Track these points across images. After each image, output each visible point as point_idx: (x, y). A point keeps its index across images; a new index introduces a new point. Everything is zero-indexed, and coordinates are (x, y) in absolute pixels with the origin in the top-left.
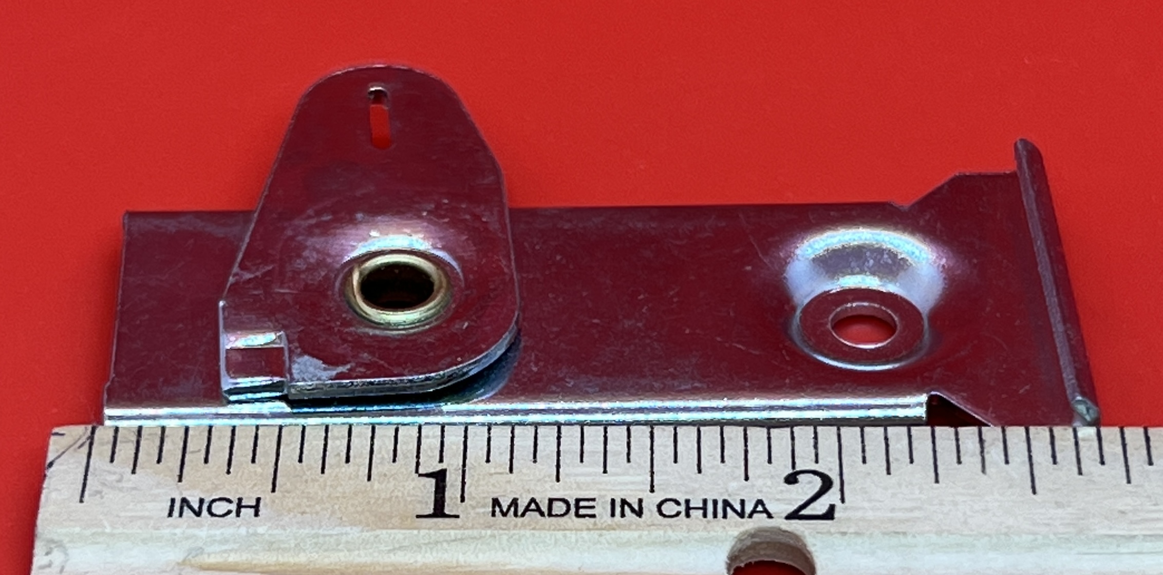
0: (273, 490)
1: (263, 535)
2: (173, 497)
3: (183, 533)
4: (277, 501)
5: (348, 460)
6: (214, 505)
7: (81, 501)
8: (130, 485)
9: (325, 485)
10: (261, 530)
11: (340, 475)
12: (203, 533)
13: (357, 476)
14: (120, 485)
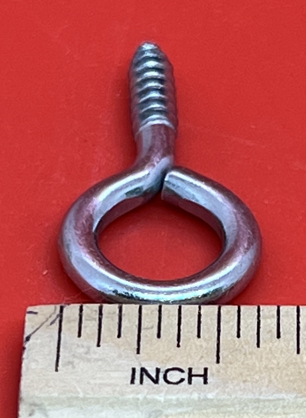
0: (218, 362)
1: (212, 400)
2: (133, 367)
3: (145, 398)
4: (222, 371)
5: (279, 336)
6: (168, 374)
7: (57, 370)
8: (96, 356)
9: (261, 357)
10: (210, 396)
11: (273, 349)
12: (161, 398)
13: (288, 350)
14: (89, 357)
